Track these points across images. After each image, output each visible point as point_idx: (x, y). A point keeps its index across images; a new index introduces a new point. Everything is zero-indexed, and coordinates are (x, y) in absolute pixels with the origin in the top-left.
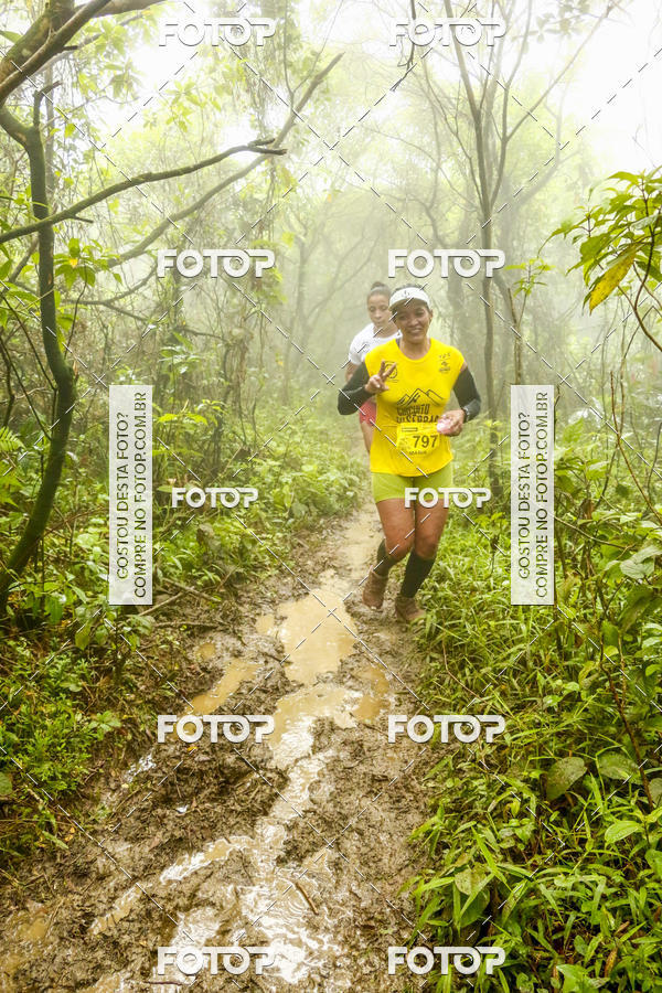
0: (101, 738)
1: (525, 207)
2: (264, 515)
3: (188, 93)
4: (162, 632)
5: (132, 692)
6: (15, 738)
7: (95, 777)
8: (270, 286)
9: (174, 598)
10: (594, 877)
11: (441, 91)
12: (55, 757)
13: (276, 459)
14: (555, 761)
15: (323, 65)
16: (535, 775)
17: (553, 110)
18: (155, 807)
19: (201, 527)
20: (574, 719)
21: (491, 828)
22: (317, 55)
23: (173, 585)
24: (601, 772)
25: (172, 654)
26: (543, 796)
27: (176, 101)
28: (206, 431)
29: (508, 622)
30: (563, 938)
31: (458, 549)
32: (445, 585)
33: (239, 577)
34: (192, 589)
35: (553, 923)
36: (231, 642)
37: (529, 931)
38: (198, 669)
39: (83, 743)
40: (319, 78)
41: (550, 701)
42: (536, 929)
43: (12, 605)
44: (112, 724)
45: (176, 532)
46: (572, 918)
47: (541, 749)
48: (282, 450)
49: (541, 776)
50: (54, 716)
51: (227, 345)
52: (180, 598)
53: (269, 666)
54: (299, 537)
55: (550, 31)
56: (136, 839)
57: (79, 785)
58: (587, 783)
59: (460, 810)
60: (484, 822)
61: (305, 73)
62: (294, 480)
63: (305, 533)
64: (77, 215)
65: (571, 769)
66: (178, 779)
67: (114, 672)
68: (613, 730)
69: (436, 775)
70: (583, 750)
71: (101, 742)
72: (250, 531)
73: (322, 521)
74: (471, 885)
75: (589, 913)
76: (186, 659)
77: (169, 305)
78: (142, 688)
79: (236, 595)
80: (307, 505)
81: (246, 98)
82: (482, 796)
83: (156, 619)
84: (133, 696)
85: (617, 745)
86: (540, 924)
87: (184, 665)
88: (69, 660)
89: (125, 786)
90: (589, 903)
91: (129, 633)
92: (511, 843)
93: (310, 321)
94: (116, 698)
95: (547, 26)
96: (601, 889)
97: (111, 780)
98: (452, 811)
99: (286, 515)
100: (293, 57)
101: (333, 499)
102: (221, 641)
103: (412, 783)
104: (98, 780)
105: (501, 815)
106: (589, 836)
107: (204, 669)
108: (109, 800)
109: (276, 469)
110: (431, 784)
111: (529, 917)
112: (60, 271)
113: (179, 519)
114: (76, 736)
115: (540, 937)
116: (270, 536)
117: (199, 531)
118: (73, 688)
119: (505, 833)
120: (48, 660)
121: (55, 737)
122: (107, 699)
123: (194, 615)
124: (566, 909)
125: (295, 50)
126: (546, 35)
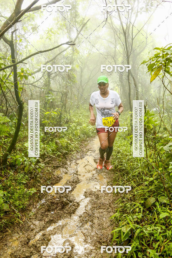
0: (31, 195)
1: (138, 56)
2: (73, 137)
3: (51, 31)
4: (47, 168)
5: (39, 183)
6: (9, 195)
7: (30, 205)
8: (73, 78)
9: (50, 159)
10: (158, 228)
11: (116, 27)
12: (20, 200)
13: (76, 123)
14: (148, 198)
15: (85, 21)
16: (142, 202)
17: (145, 31)
18: (45, 212)
19: (57, 141)
20: (152, 187)
21: (131, 216)
22: (84, 19)
23: (49, 156)
24: (159, 201)
25: (50, 173)
26: (145, 207)
27: (48, 33)
28: (57, 116)
29: (136, 163)
30: (150, 243)
31: (123, 145)
32: (120, 154)
33: (66, 153)
34: (54, 157)
35: (147, 239)
36: (64, 170)
37: (141, 241)
38: (56, 177)
39: (27, 196)
40: (84, 25)
41: (146, 183)
42: (143, 241)
43: (8, 162)
44: (34, 191)
45: (50, 142)
46: (152, 238)
47: (144, 195)
48: (77, 121)
49: (144, 202)
50: (19, 189)
51: (62, 94)
52: (51, 159)
53: (74, 176)
54: (82, 143)
55: (143, 11)
56: (41, 220)
57: (26, 207)
58: (156, 204)
59: (123, 211)
60: (129, 214)
61: (81, 24)
62: (80, 128)
63: (83, 142)
64: (23, 62)
65: (152, 200)
66: (51, 205)
67: (34, 178)
68: (162, 190)
69: (117, 203)
70: (155, 195)
71: (31, 196)
72: (69, 142)
73: (88, 139)
74: (125, 230)
75: (156, 237)
76: (53, 174)
77: (47, 84)
78: (42, 182)
79: (66, 158)
80: (84, 135)
81: (66, 31)
82: (129, 208)
83: (45, 164)
84: (39, 184)
85: (163, 194)
86: (144, 240)
87: (53, 176)
88: (23, 175)
89: (38, 207)
90: (156, 234)
91: (38, 168)
92: (137, 219)
93: (84, 87)
94: (35, 185)
95: (143, 10)
96: (159, 230)
97: (34, 205)
98: (121, 212)
99: (78, 137)
100: (77, 20)
101: (90, 133)
102: (62, 170)
103: (111, 205)
104: (31, 205)
105: (134, 212)
106: (156, 217)
107: (58, 177)
108: (34, 210)
109: (76, 126)
110: (116, 205)
111: (141, 238)
112: (19, 76)
113: (51, 139)
114: (25, 194)
115: (144, 243)
116: (74, 143)
117: (56, 142)
118: (24, 182)
119: (135, 217)
120: (18, 175)
121: (20, 195)
122: (33, 185)
123: (55, 163)
124: (151, 236)
125: (78, 18)
126: (142, 12)
